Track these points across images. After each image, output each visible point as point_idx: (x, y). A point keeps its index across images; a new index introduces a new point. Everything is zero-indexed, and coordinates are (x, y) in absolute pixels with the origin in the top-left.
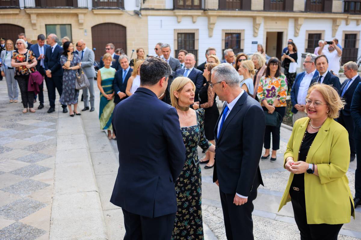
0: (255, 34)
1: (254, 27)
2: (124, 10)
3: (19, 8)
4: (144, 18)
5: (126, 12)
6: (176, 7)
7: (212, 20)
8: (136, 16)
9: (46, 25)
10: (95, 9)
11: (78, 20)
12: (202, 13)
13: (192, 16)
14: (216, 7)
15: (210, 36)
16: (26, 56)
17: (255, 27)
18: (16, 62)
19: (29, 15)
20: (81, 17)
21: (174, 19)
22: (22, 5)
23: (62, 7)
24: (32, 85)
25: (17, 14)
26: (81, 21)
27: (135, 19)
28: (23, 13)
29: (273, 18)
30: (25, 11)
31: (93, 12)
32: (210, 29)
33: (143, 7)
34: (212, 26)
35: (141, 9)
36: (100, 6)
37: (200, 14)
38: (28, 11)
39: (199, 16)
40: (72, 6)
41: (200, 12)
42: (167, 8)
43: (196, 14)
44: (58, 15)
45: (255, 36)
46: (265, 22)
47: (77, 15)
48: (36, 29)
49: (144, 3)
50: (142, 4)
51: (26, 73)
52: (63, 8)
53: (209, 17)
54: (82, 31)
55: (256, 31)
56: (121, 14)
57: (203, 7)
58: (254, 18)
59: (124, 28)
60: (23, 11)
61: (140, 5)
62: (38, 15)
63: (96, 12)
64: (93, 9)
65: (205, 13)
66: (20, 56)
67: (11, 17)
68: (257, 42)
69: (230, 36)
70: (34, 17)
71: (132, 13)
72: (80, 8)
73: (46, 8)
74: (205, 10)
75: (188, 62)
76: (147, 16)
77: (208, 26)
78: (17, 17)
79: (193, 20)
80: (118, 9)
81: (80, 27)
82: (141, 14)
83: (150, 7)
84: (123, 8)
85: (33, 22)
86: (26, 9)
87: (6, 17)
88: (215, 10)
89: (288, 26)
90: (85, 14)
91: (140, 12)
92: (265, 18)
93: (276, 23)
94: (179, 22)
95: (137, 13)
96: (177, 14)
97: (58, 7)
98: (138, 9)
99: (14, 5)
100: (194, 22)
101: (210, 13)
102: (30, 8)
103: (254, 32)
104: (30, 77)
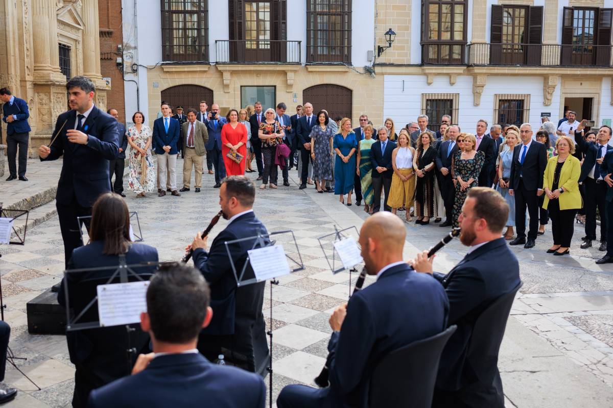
0: (547, 102)
1: (544, 90)
2: (350, 67)
3: (209, 64)
4: (378, 78)
5: (354, 69)
6: (425, 61)
7: (480, 80)
8: (367, 75)
9: (241, 86)
10: (311, 65)
11: (287, 80)
12: (464, 70)
13: (449, 75)
14: (486, 61)
15: (476, 105)
16: (275, 126)
17: (547, 91)
18: (263, 133)
19: (221, 73)
20: (290, 75)
21: (422, 79)
22: (212, 59)
23: (266, 63)
24: (278, 157)
25: (205, 72)
26: (289, 82)
27: (365, 78)
28: (213, 70)
29: (575, 77)
30: (217, 68)
31: (307, 69)
32: (477, 93)
33: (377, 62)
34: (478, 90)
35: (374, 65)
36: (318, 61)
37: (461, 71)
38: (220, 68)
39: (459, 74)
40: (280, 61)
41: (461, 69)
42: (412, 63)
43: (455, 71)
44: (258, 73)
45: (545, 105)
46: (563, 84)
47: (285, 73)
48: (229, 92)
49: (379, 55)
50: (377, 57)
51: (274, 144)
52: (268, 64)
53: (475, 76)
54: (290, 95)
55: (549, 97)
56: (346, 72)
57: (466, 62)
58: (545, 77)
59: (350, 91)
60: (213, 68)
61: (373, 58)
62: (233, 73)
63: (311, 68)
64: (306, 65)
65: (469, 71)
66: (268, 126)
67: (197, 76)
68: (550, 113)
69: (506, 105)
70: (227, 76)
71: (362, 71)
72: (290, 64)
73: (244, 63)
74: (468, 66)
75: (452, 134)
76: (383, 74)
77: (473, 89)
78: (204, 75)
79: (450, 81)
80: (343, 65)
81: (288, 91)
82: (374, 72)
83: (388, 62)
84: (350, 64)
85: (225, 82)
86: (217, 65)
87: (190, 76)
88: (485, 66)
89: (600, 90)
90: (295, 71)
91: (372, 68)
92: (564, 77)
93: (581, 84)
94: (429, 84)
95: (369, 71)
96: (427, 71)
97: (261, 62)
98: (370, 65)
99: (203, 60)
100: (452, 84)
101: (477, 70)
102: (224, 63)
103: (545, 98)
104: (277, 148)
